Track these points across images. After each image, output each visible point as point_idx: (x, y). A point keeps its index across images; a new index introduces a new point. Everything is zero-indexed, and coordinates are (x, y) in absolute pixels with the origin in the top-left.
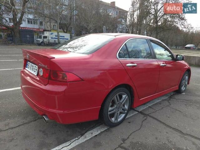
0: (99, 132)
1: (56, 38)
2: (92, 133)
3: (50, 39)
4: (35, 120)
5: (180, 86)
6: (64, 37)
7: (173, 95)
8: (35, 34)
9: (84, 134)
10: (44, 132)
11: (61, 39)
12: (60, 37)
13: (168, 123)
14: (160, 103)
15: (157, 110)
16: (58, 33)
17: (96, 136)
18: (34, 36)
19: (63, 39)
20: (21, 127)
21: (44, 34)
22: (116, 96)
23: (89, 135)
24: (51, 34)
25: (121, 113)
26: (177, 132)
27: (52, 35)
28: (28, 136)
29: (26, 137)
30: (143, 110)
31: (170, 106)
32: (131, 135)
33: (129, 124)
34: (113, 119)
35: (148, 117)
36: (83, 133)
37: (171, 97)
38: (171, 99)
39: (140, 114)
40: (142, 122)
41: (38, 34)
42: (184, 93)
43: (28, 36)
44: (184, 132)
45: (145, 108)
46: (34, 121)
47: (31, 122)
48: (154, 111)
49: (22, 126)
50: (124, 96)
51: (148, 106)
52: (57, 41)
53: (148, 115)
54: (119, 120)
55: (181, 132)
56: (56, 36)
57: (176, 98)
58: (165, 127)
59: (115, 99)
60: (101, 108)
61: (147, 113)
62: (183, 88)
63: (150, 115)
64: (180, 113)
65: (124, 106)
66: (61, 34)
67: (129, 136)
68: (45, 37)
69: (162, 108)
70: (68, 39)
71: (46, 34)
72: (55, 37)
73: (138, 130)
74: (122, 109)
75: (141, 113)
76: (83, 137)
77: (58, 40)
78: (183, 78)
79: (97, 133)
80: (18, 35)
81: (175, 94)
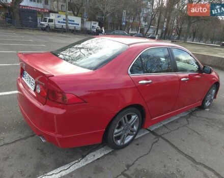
0: (103, 154)
1: (64, 23)
2: (94, 156)
3: (57, 23)
4: (33, 136)
5: (204, 101)
6: (74, 21)
7: (195, 111)
8: (38, 15)
9: (85, 156)
10: (42, 151)
11: (70, 23)
12: (69, 22)
13: (181, 148)
14: (177, 121)
15: (172, 130)
16: (67, 16)
17: (98, 159)
18: (38, 18)
19: (73, 24)
20: (17, 143)
21: (49, 17)
22: (124, 118)
23: (91, 158)
24: (58, 17)
25: (129, 135)
26: (189, 160)
27: (59, 19)
28: (25, 155)
29: (22, 156)
30: (156, 129)
31: (188, 126)
32: (137, 160)
33: (137, 146)
34: (119, 142)
35: (160, 139)
36: (84, 154)
37: (191, 114)
38: (191, 116)
39: (152, 134)
40: (152, 145)
41: (42, 15)
42: (208, 110)
43: (30, 18)
44: (198, 160)
45: (159, 126)
46: (31, 136)
47: (29, 137)
48: (168, 131)
49: (19, 142)
50: (133, 117)
51: (162, 125)
52: (65, 27)
53: (160, 136)
54: (126, 142)
55: (193, 160)
56: (64, 20)
57: (197, 115)
58: (177, 152)
59: (122, 120)
60: (105, 131)
61: (159, 133)
62: (207, 104)
63: (162, 136)
64: (198, 135)
65: (133, 127)
66: (71, 18)
67: (135, 161)
68: (51, 21)
69: (178, 128)
70: (78, 24)
71: (52, 16)
72: (62, 21)
73: (146, 155)
74: (131, 131)
75: (153, 132)
76: (84, 160)
77: (67, 26)
78: (209, 91)
79: (100, 156)
80: (17, 17)
81: (197, 110)
